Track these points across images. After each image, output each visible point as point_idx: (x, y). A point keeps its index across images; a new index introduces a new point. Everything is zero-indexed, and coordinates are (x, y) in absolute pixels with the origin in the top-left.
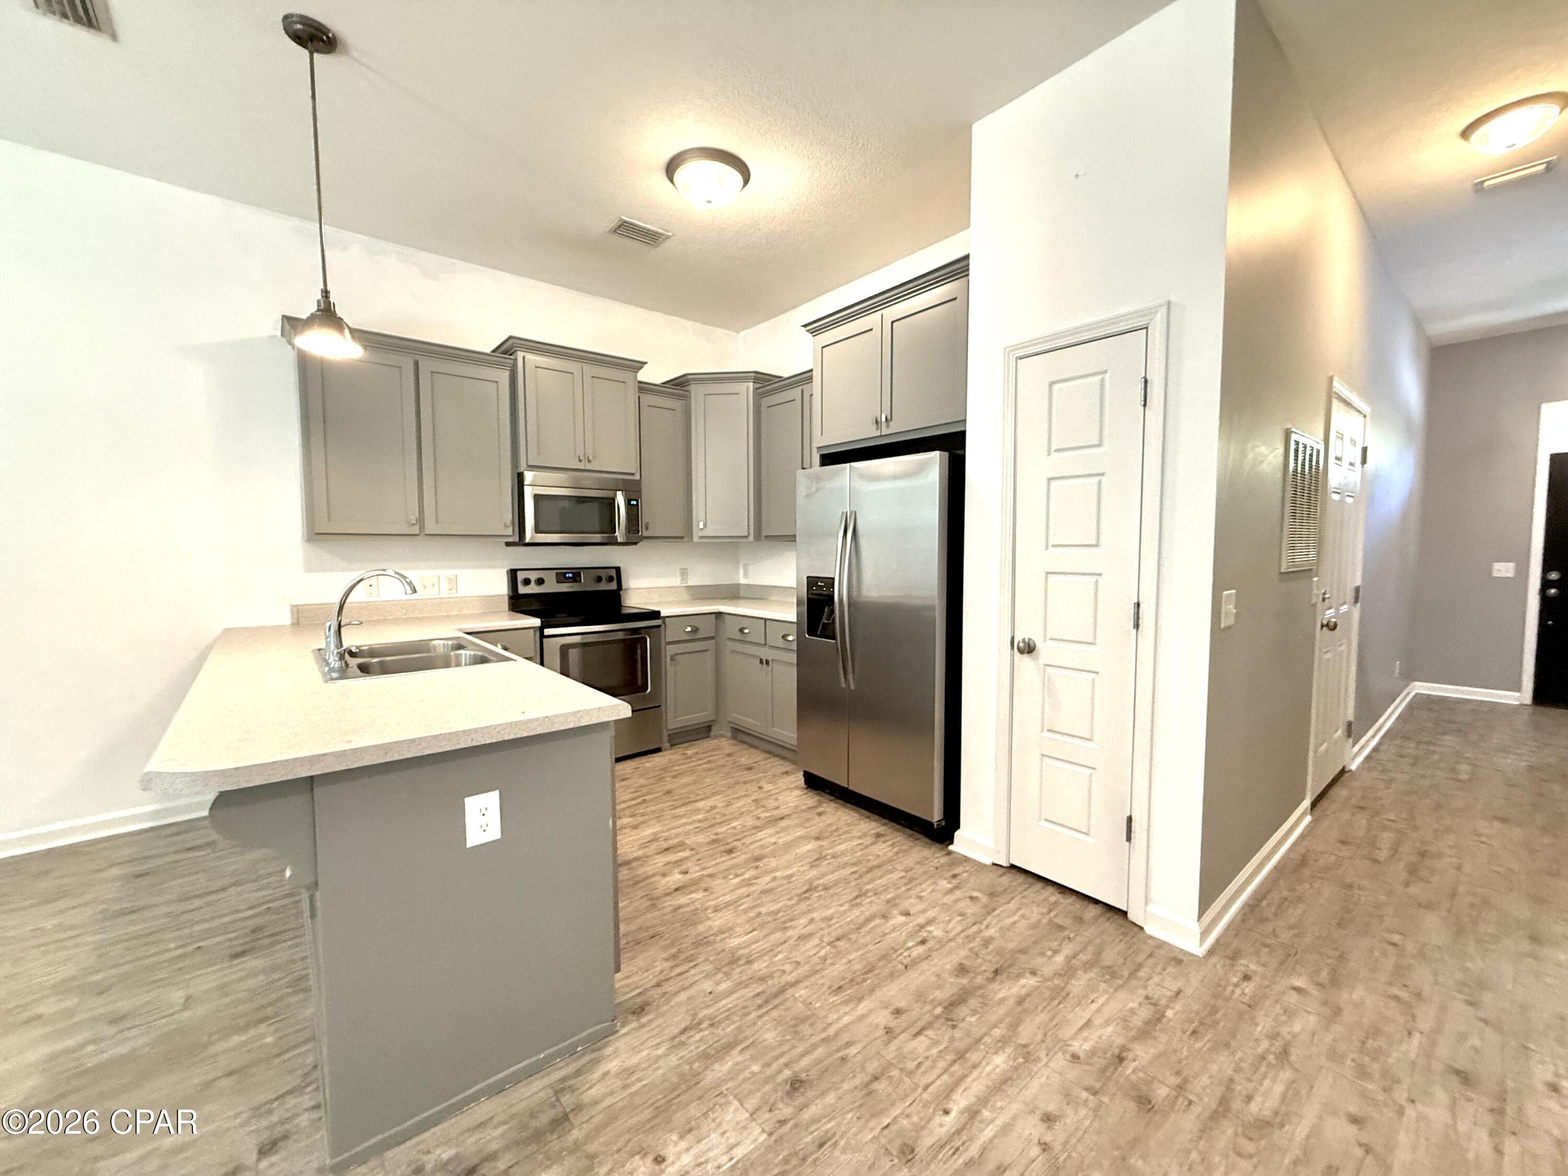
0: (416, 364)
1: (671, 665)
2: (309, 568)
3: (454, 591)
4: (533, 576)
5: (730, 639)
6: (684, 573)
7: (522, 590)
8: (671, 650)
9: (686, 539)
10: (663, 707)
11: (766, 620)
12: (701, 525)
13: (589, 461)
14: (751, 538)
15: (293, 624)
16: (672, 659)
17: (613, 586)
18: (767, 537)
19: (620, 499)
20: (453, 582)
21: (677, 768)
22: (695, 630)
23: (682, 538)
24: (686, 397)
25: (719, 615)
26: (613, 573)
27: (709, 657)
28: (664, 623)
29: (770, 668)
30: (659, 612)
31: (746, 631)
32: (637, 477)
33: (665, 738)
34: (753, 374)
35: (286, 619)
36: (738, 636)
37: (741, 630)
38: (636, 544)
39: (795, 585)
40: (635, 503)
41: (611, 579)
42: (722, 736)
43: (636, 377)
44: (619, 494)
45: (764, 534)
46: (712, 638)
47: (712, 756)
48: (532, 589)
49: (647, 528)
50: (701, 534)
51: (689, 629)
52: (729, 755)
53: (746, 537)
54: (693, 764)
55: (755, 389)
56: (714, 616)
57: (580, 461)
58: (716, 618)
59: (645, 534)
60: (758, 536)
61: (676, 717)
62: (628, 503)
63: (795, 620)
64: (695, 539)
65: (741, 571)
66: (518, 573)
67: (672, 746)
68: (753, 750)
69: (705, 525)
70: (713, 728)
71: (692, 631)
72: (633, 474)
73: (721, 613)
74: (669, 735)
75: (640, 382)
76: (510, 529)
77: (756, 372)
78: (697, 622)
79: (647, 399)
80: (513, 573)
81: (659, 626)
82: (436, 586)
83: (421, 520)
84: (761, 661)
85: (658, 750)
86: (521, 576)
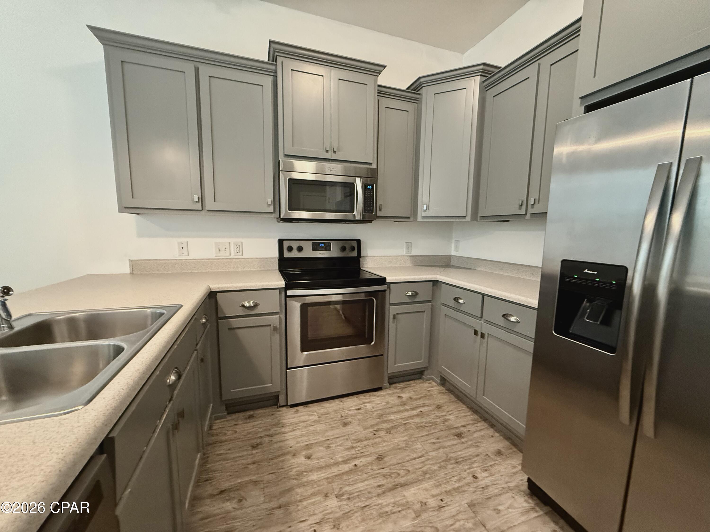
0: (197, 70)
1: (393, 323)
2: (140, 235)
3: (241, 254)
4: (295, 245)
5: (445, 305)
6: (409, 246)
7: (287, 255)
8: (392, 310)
9: (412, 219)
10: (385, 355)
11: (483, 295)
12: (425, 208)
13: (335, 152)
14: (468, 219)
15: (131, 273)
16: (394, 317)
17: (354, 254)
18: (483, 217)
19: (358, 184)
20: (240, 247)
21: (392, 417)
22: (415, 295)
23: (408, 218)
24: (417, 101)
25: (435, 283)
26: (355, 244)
27: (426, 318)
28: (389, 287)
29: (485, 340)
30: (385, 279)
31: (461, 301)
32: (374, 166)
33: (386, 379)
34: (481, 67)
35: (127, 270)
36: (452, 303)
37: (456, 299)
38: (371, 222)
39: (541, 266)
40: (370, 187)
41: (353, 249)
42: (432, 379)
43: (376, 81)
44: (358, 180)
45: (480, 215)
46: (429, 301)
47: (424, 406)
48: (294, 254)
49: (380, 210)
50: (424, 214)
51: (410, 294)
52: (439, 407)
53: (464, 217)
54: (407, 414)
55: (482, 83)
56: (432, 283)
57: (327, 151)
58: (433, 285)
59: (379, 214)
60: (475, 217)
61: (395, 364)
62: (365, 187)
63: (536, 307)
64: (419, 219)
65: (453, 245)
66: (284, 242)
67: (391, 384)
68: (461, 404)
69: (428, 207)
70: (426, 373)
71: (412, 296)
72: (370, 164)
73: (437, 281)
74: (388, 377)
75: (379, 86)
76: (272, 207)
77: (484, 64)
78: (417, 288)
79: (386, 102)
80: (281, 242)
81: (385, 291)
82: (228, 250)
83: (202, 199)
84: (476, 333)
85: (379, 389)
86: (286, 244)
